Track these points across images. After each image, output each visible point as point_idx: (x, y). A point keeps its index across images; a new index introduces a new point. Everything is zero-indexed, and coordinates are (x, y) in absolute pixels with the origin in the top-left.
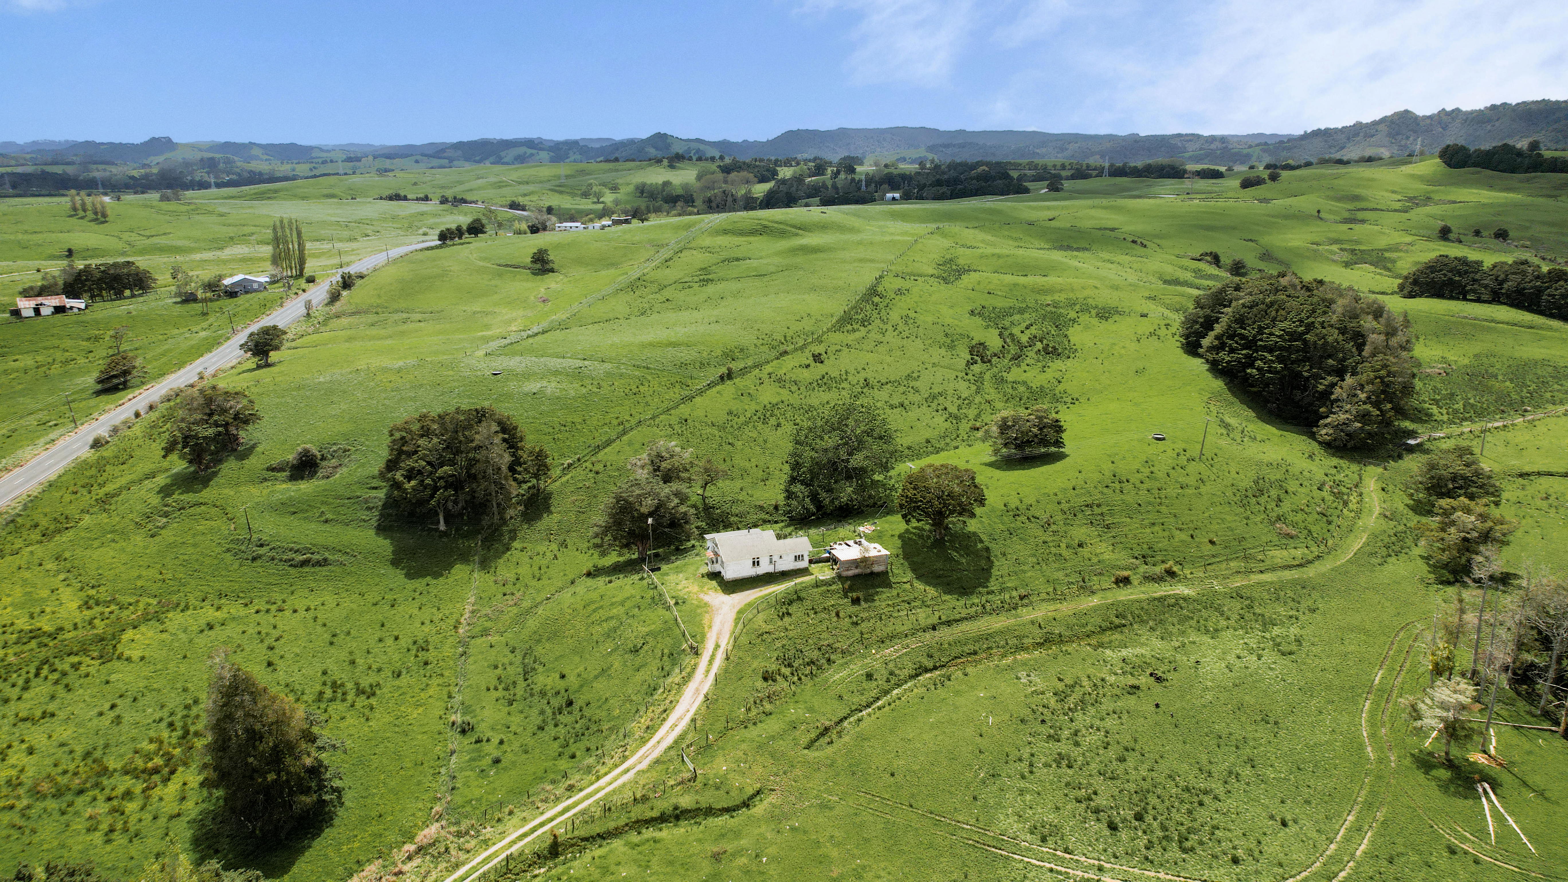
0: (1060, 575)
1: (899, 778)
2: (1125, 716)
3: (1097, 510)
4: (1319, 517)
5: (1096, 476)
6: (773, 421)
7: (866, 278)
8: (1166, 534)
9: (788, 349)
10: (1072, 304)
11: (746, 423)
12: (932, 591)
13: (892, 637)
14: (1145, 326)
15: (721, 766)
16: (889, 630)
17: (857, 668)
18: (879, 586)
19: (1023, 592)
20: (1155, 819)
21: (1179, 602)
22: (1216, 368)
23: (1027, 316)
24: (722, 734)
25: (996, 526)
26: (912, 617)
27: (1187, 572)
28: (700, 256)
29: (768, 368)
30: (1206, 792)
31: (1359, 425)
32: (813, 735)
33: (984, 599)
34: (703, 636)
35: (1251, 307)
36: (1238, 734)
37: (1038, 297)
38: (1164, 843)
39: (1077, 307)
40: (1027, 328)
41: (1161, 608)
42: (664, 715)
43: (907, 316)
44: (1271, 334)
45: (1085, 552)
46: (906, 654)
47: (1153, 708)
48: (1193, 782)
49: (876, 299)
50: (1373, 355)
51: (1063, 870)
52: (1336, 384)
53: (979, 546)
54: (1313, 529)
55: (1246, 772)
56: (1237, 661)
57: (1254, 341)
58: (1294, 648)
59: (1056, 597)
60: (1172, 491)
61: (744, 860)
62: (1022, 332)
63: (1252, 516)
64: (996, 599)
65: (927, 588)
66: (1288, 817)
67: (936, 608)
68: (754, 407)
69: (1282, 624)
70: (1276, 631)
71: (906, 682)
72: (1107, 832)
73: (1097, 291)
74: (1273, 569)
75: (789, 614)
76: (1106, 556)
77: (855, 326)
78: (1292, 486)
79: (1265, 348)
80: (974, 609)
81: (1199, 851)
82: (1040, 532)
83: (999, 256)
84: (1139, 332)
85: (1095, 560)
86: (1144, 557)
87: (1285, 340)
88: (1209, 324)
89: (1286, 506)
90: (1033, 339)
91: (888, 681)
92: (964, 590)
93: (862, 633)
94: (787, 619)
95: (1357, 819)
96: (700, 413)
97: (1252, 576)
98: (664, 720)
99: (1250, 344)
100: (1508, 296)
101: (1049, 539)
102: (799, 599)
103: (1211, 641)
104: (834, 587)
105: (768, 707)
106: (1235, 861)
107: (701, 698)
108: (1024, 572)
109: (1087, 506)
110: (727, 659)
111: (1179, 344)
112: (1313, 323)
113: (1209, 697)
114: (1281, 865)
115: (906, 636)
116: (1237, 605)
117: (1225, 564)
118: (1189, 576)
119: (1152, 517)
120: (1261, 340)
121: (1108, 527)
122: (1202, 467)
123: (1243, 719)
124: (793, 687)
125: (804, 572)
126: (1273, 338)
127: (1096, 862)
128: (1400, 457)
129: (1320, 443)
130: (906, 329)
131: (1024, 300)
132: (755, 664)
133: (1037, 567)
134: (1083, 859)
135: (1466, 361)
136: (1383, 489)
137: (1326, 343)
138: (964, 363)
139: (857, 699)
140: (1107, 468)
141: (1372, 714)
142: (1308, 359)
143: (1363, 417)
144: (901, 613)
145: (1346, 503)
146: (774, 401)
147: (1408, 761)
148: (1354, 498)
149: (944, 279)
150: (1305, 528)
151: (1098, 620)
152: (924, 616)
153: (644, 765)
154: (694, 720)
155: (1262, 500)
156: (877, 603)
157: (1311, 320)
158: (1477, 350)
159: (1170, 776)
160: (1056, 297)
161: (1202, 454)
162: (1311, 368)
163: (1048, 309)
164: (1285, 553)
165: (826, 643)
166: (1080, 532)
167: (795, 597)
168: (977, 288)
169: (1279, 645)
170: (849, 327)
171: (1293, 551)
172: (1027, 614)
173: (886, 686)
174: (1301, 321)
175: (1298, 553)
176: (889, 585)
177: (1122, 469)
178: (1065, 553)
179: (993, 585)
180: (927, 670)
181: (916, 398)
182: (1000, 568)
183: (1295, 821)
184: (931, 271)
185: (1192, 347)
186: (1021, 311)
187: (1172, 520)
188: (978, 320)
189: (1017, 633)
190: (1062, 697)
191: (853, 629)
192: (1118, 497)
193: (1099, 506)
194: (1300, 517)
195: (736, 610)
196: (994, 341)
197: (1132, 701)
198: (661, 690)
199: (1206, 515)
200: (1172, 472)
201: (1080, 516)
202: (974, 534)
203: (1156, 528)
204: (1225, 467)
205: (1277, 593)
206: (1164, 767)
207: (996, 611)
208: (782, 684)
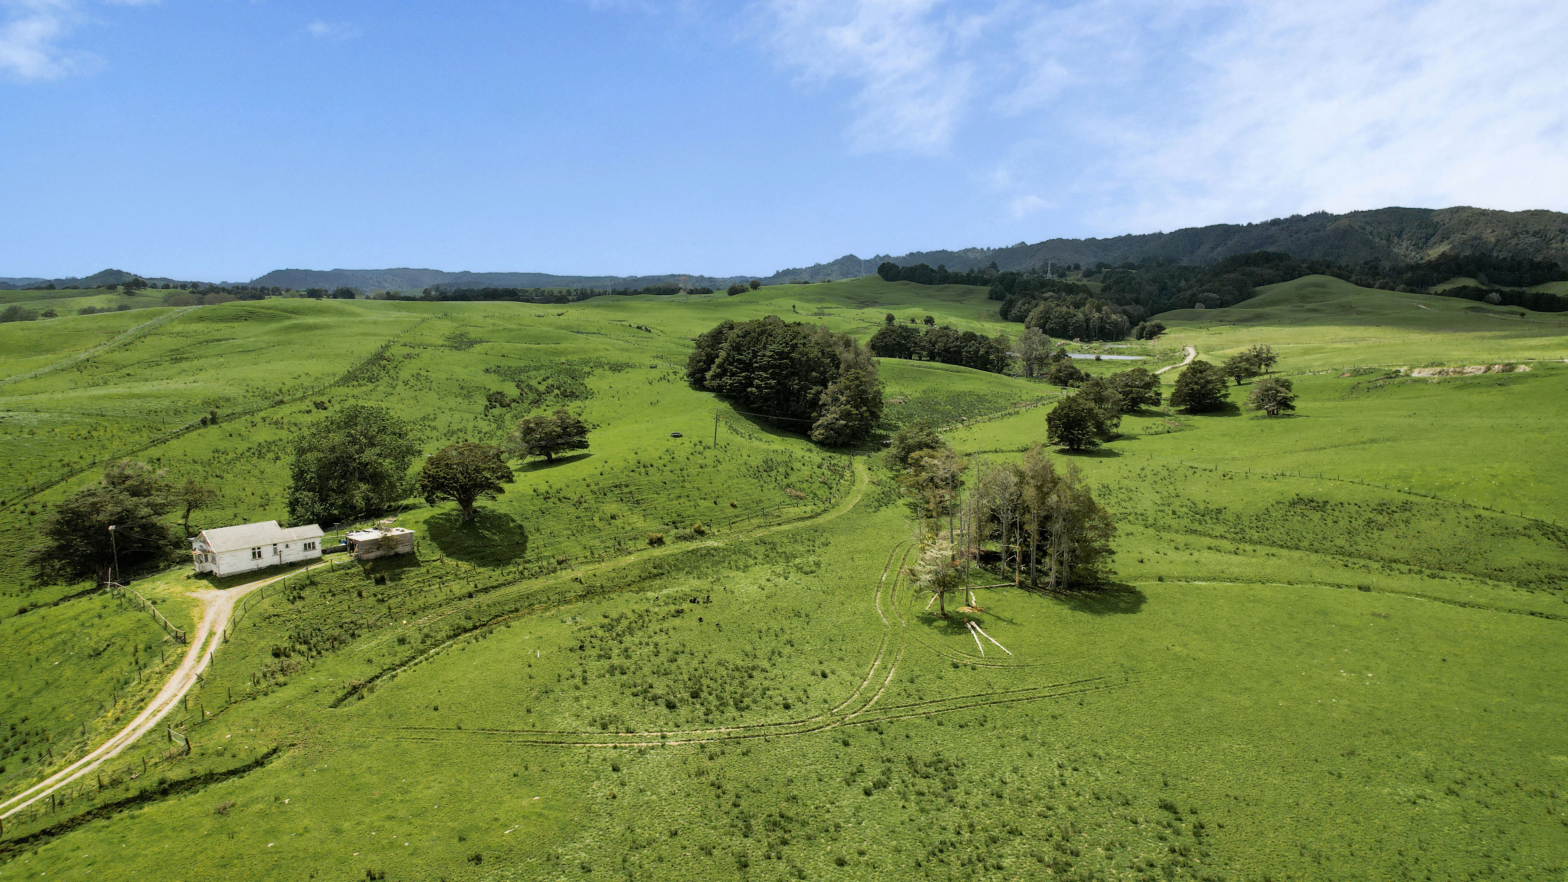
0: (597, 542)
1: (441, 711)
2: (671, 632)
3: (626, 490)
4: (822, 485)
5: (622, 464)
6: (271, 455)
7: (372, 346)
8: (692, 503)
9: (285, 399)
10: (586, 362)
11: (237, 459)
12: (464, 566)
13: (424, 609)
14: (655, 374)
15: (222, 735)
16: (421, 601)
17: (387, 637)
18: (406, 566)
19: (561, 558)
20: (710, 694)
21: (709, 553)
22: (720, 392)
23: (541, 372)
24: (223, 710)
25: (527, 508)
26: (445, 590)
27: (714, 530)
28: (170, 339)
29: (262, 414)
30: (754, 668)
31: (844, 422)
32: (340, 694)
33: (521, 568)
34: (192, 627)
35: (744, 337)
36: (776, 627)
37: (552, 358)
38: (721, 708)
39: (591, 364)
40: (544, 380)
41: (694, 558)
42: (142, 704)
43: (419, 374)
44: (764, 356)
45: (618, 522)
46: (441, 620)
47: (698, 623)
48: (740, 663)
49: (384, 362)
50: (847, 370)
51: (627, 745)
52: (822, 392)
53: (512, 525)
54: (818, 493)
55: (787, 650)
56: (767, 583)
57: (750, 364)
58: (813, 568)
59: (593, 557)
60: (693, 471)
61: (260, 806)
62: (539, 383)
63: (765, 485)
64: (534, 567)
65: (460, 563)
66: (827, 671)
67: (471, 579)
68: (245, 445)
69: (802, 556)
70: (798, 561)
71: (444, 642)
72: (666, 711)
73: (608, 353)
74: (789, 522)
75: (300, 598)
76: (638, 525)
77: (361, 382)
78: (797, 465)
79: (760, 368)
80: (511, 576)
81: (753, 706)
82: (572, 510)
83: (510, 330)
84: (650, 378)
85: (628, 528)
86: (674, 523)
87: (775, 359)
88: (710, 360)
89: (793, 478)
90: (549, 390)
91: (423, 642)
92: (498, 561)
93: (390, 608)
94: (299, 604)
95: (882, 662)
96: (179, 453)
97: (772, 528)
98: (141, 708)
99: (748, 367)
100: (939, 354)
101: (582, 515)
102: (313, 583)
103: (743, 575)
104: (353, 570)
105: (281, 679)
106: (787, 707)
107: (194, 679)
108: (560, 543)
109: (616, 487)
110: (226, 641)
111: (687, 384)
112: (796, 344)
113: (747, 608)
114: (825, 701)
115: (440, 606)
116: (762, 549)
117: (747, 521)
118: (716, 534)
119: (677, 491)
120: (756, 362)
121: (638, 502)
122: (716, 452)
123: (779, 618)
124: (311, 661)
125: (318, 560)
126: (765, 359)
127: (659, 734)
128: (879, 450)
129: (815, 443)
130: (419, 384)
131: (539, 360)
132: (262, 643)
133: (572, 538)
134: (646, 734)
135: (918, 395)
136: (870, 469)
137: (808, 360)
138: (483, 408)
139: (388, 661)
140: (632, 459)
141: (883, 599)
142: (796, 374)
143: (847, 415)
144: (433, 587)
145: (842, 477)
146: (270, 439)
147: (915, 621)
148: (847, 474)
149: (456, 348)
150: (812, 493)
151: (637, 572)
152: (458, 588)
153: (114, 753)
154: (184, 701)
155: (773, 474)
156: (405, 581)
157: (795, 341)
158: (924, 388)
159: (719, 664)
160: (570, 357)
161: (715, 444)
162: (800, 381)
163: (564, 366)
164: (796, 509)
165: (348, 620)
166: (611, 507)
167: (308, 582)
168: (490, 352)
169: (802, 568)
170: (355, 383)
171: (804, 508)
172: (566, 575)
173: (421, 647)
174: (787, 344)
175: (808, 509)
176: (417, 564)
177: (645, 458)
178: (599, 524)
179: (529, 555)
180: (466, 631)
181: (434, 434)
182: (534, 541)
183: (833, 673)
184: (441, 342)
185: (698, 382)
186: (537, 369)
187: (696, 492)
188: (495, 377)
189: (558, 590)
190: (609, 628)
191: (380, 606)
192: (644, 479)
193: (627, 486)
194: (805, 485)
195: (234, 600)
196: (511, 390)
197: (677, 622)
198: (136, 682)
199: (726, 486)
200: (690, 457)
201: (610, 495)
202: (506, 515)
203: (682, 500)
204: (737, 453)
205: (794, 538)
206: (712, 659)
207: (535, 576)
208: (295, 658)
